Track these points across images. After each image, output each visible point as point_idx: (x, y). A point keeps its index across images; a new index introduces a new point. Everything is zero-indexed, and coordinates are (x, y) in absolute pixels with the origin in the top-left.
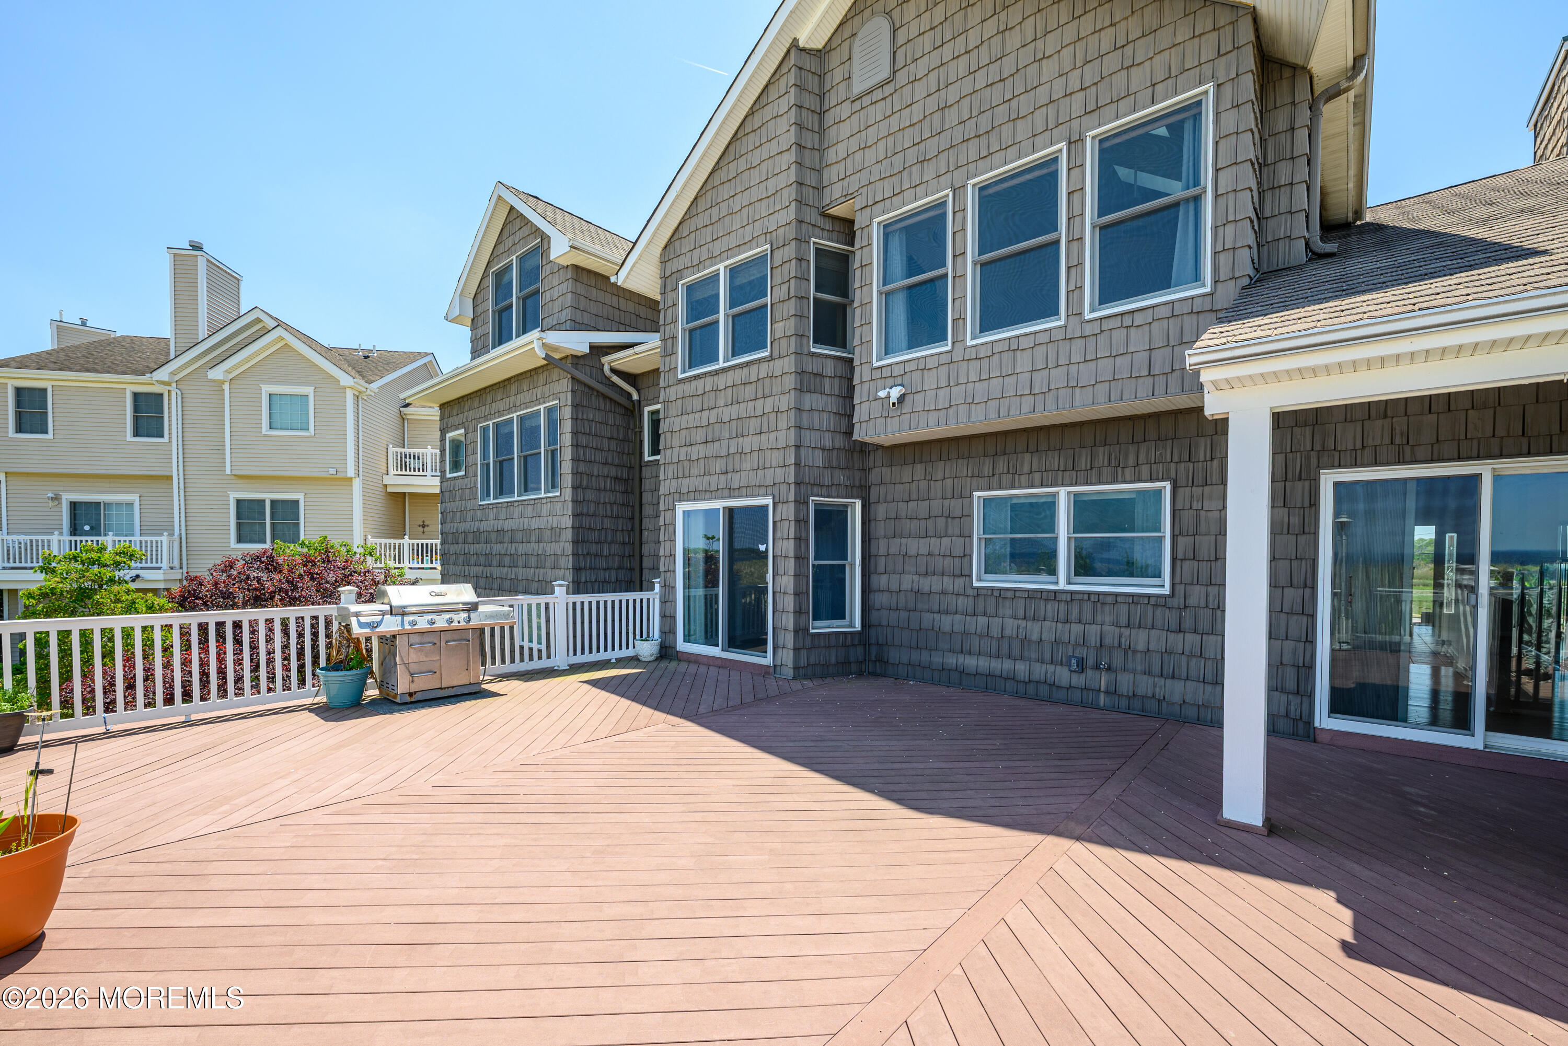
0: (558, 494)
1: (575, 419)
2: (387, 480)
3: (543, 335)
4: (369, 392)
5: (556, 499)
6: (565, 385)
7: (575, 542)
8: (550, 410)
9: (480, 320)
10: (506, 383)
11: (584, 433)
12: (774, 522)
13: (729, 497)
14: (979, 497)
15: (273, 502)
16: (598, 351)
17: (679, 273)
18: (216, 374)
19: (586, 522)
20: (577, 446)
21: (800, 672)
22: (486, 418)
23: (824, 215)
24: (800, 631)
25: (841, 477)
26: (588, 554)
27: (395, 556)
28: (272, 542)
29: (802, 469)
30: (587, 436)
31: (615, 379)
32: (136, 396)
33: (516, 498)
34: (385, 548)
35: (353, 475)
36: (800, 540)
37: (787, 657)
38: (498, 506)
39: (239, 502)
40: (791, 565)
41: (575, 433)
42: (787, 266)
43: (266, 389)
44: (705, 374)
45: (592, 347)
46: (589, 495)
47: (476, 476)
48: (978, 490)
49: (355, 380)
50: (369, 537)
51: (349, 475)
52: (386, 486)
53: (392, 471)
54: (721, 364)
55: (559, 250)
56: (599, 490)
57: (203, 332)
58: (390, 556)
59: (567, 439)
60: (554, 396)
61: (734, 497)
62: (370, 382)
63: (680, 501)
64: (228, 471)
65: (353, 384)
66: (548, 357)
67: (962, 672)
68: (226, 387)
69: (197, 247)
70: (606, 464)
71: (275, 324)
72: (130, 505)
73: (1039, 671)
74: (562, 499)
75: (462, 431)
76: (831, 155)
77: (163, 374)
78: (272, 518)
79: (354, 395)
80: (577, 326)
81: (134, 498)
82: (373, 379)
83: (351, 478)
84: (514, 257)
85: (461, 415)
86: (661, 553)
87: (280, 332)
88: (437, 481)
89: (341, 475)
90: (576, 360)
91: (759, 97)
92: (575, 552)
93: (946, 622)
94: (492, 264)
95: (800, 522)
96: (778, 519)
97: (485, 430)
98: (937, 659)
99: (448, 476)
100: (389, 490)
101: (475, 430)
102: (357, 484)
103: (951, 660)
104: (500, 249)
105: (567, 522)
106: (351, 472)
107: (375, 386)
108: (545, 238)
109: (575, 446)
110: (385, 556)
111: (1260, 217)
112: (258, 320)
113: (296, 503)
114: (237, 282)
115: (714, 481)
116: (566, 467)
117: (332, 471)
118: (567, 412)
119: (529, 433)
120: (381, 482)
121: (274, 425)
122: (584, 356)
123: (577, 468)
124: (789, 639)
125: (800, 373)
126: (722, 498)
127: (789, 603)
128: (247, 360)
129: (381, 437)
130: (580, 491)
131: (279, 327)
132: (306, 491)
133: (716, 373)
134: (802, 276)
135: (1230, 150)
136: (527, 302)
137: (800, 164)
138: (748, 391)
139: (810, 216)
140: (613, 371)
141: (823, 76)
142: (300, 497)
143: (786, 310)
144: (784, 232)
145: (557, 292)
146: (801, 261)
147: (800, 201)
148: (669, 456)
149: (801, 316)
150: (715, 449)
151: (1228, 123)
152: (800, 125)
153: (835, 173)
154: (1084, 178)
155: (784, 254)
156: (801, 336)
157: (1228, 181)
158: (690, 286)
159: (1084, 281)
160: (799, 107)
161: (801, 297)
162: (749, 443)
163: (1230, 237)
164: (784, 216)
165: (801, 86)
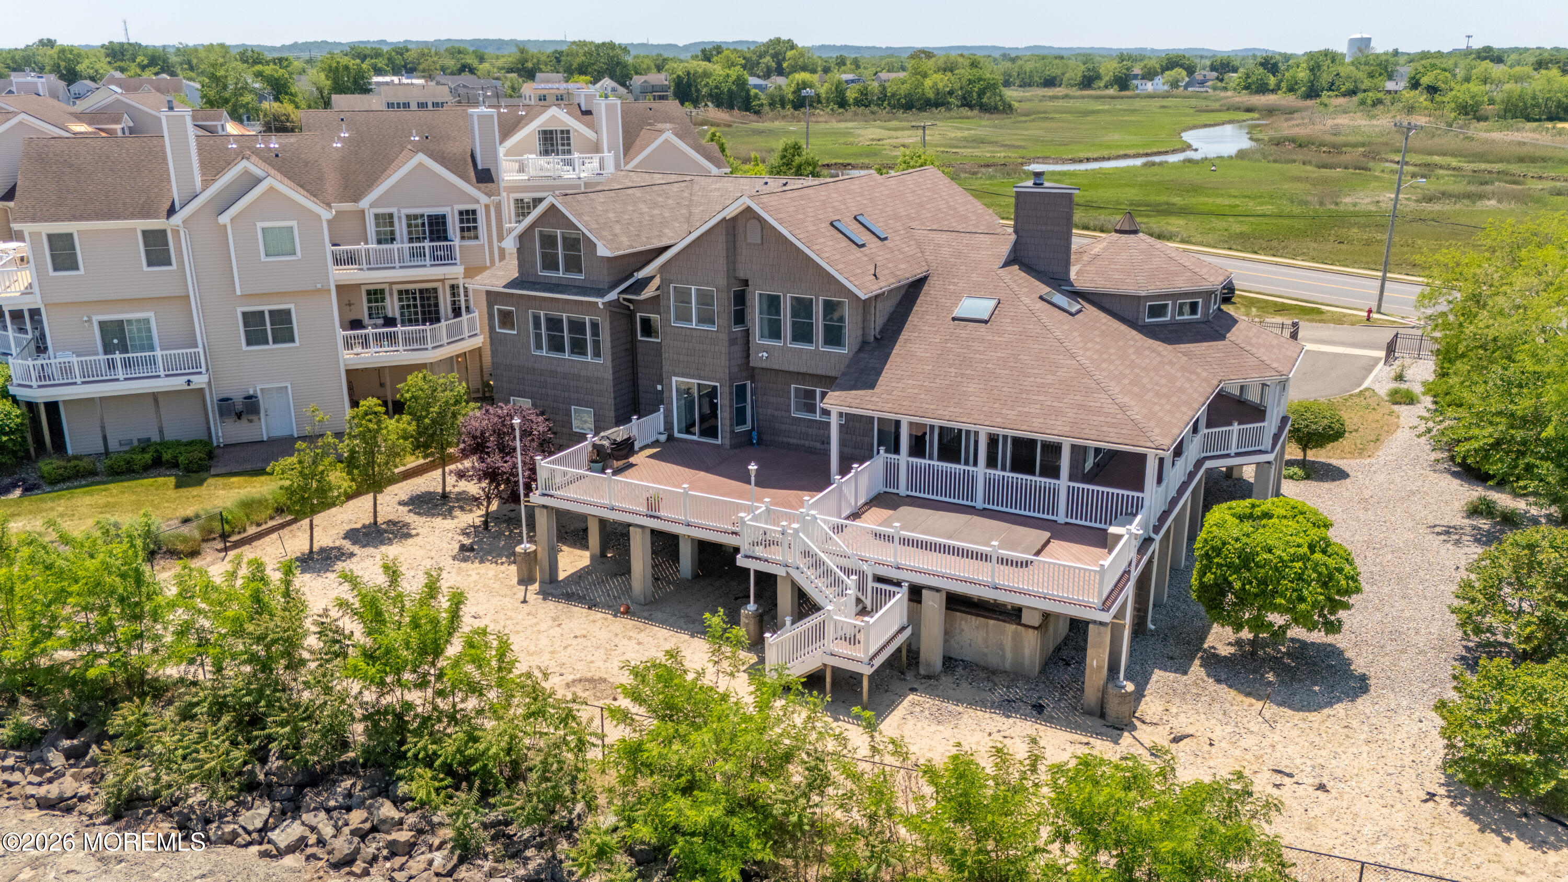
0: (600, 362)
1: (611, 329)
3: (603, 300)
5: (600, 364)
9: (527, 251)
12: (721, 391)
13: (698, 379)
14: (793, 386)
15: (271, 312)
19: (617, 375)
21: (733, 447)
23: (737, 278)
24: (732, 432)
25: (744, 374)
26: (618, 390)
29: (731, 372)
30: (615, 335)
31: (624, 302)
32: (146, 234)
33: (567, 357)
36: (731, 400)
37: (727, 442)
39: (245, 314)
40: (728, 409)
41: (611, 335)
43: (260, 226)
46: (617, 362)
47: (528, 337)
48: (793, 384)
51: (331, 288)
54: (694, 327)
56: (620, 358)
59: (607, 337)
61: (701, 380)
63: (673, 377)
64: (238, 292)
67: (789, 444)
70: (622, 344)
72: (147, 320)
73: (812, 444)
74: (605, 365)
75: (512, 308)
76: (740, 259)
78: (272, 325)
81: (149, 314)
84: (558, 231)
87: (270, 180)
89: (325, 288)
91: (709, 230)
93: (783, 427)
94: (538, 226)
95: (731, 393)
96: (723, 390)
97: (536, 314)
98: (780, 439)
101: (526, 312)
103: (785, 440)
105: (607, 376)
109: (612, 341)
111: (864, 328)
113: (289, 311)
116: (607, 350)
118: (607, 326)
121: (269, 254)
123: (613, 351)
124: (728, 435)
125: (729, 338)
126: (694, 379)
127: (728, 422)
128: (244, 205)
130: (614, 362)
132: (295, 302)
133: (691, 329)
134: (729, 304)
135: (850, 318)
136: (571, 258)
137: (727, 263)
138: (707, 341)
139: (732, 281)
140: (624, 299)
141: (735, 228)
142: (291, 306)
143: (724, 316)
144: (723, 288)
145: (595, 266)
146: (729, 298)
147: (728, 277)
148: (668, 356)
149: (729, 319)
150: (692, 359)
151: (850, 312)
152: (727, 249)
153: (740, 266)
154: (820, 309)
155: (723, 295)
156: (730, 326)
157: (850, 326)
158: (676, 288)
159: (820, 338)
160: (727, 242)
161: (729, 313)
162: (708, 361)
163: (850, 340)
164: (723, 281)
165: (727, 234)
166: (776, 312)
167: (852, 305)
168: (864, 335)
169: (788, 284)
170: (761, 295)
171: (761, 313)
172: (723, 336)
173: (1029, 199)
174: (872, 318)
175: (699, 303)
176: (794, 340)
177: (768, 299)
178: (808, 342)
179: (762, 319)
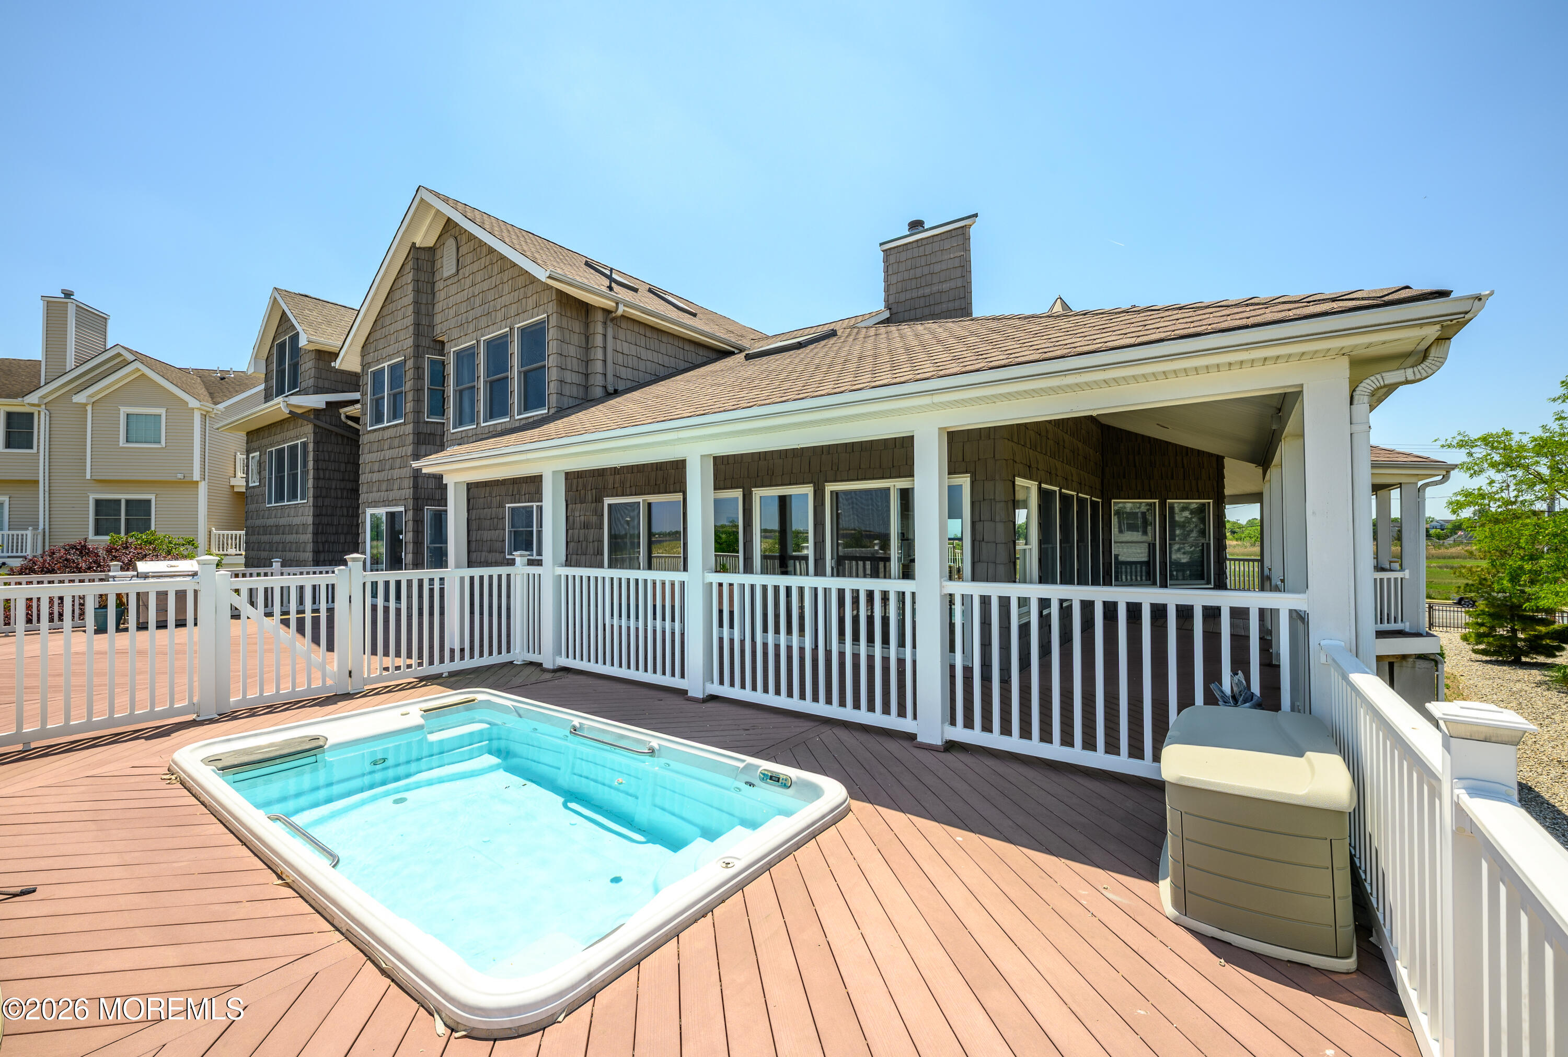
0: (306, 501)
1: (315, 451)
2: (234, 482)
3: (286, 399)
4: (215, 411)
5: (305, 505)
6: (309, 429)
7: (315, 534)
8: (303, 444)
9: (270, 375)
10: (269, 427)
11: (324, 460)
12: (405, 522)
13: (388, 506)
14: (509, 507)
15: (128, 502)
16: (334, 406)
17: (369, 365)
18: (81, 398)
19: (325, 520)
20: (318, 469)
22: (272, 445)
23: (435, 341)
26: (326, 541)
27: (236, 545)
28: (127, 533)
29: (419, 490)
30: (327, 463)
31: (350, 423)
33: (286, 503)
34: (227, 538)
35: (198, 479)
36: (418, 532)
38: (290, 506)
39: (98, 503)
40: (412, 547)
41: (316, 461)
42: (411, 370)
43: (124, 410)
44: (379, 429)
45: (327, 403)
46: (327, 502)
47: (265, 486)
48: (508, 503)
49: (201, 403)
50: (214, 529)
51: (195, 479)
52: (233, 487)
53: (240, 475)
54: (386, 424)
55: (303, 342)
56: (337, 498)
57: (70, 364)
58: (232, 544)
59: (313, 465)
60: (305, 435)
61: (390, 506)
62: (216, 403)
63: (368, 507)
64: (88, 477)
65: (199, 406)
66: (291, 412)
68: (89, 408)
69: (68, 295)
70: (343, 480)
71: (134, 358)
74: (308, 504)
75: (258, 453)
76: (438, 307)
77: (34, 398)
78: (127, 514)
79: (201, 414)
80: (318, 390)
81: (5, 499)
82: (221, 401)
83: (198, 482)
84: (287, 337)
85: (258, 442)
86: (360, 541)
87: (137, 365)
89: (187, 479)
90: (317, 412)
91: (400, 270)
92: (315, 540)
94: (276, 338)
95: (418, 522)
96: (407, 520)
97: (271, 454)
99: (251, 485)
100: (235, 490)
101: (265, 454)
102: (203, 488)
104: (280, 330)
105: (310, 520)
106: (196, 476)
107: (221, 406)
108: (298, 334)
109: (316, 469)
110: (228, 544)
112: (119, 355)
113: (148, 502)
114: (104, 321)
115: (382, 496)
116: (310, 483)
117: (180, 476)
118: (311, 447)
119: (293, 459)
120: (228, 484)
121: (130, 439)
122: (323, 410)
123: (317, 484)
125: (416, 433)
126: (385, 506)
128: (107, 387)
129: (230, 447)
130: (320, 500)
131: (136, 361)
132: (157, 492)
133: (384, 429)
134: (419, 377)
135: (552, 347)
136: (295, 367)
137: (417, 313)
138: (396, 442)
139: (425, 342)
140: (348, 417)
141: (433, 262)
142: (152, 497)
143: (410, 396)
144: (410, 351)
145: (307, 366)
146: (418, 368)
147: (417, 334)
148: (363, 478)
149: (418, 401)
150: (382, 476)
151: (552, 334)
152: (417, 291)
153: (438, 319)
154: (515, 348)
155: (410, 364)
156: (418, 412)
157: (551, 361)
158: (374, 374)
159: (515, 400)
160: (416, 281)
161: (418, 390)
162: (396, 473)
163: (552, 388)
164: (410, 342)
165: (417, 269)
166: (473, 377)
167: (553, 321)
168: (586, 388)
169: (483, 322)
170: (458, 354)
171: (458, 382)
172: (409, 428)
173: (903, 256)
174: (599, 354)
175: (392, 387)
176: (492, 415)
177: (466, 357)
178: (504, 414)
179: (460, 394)
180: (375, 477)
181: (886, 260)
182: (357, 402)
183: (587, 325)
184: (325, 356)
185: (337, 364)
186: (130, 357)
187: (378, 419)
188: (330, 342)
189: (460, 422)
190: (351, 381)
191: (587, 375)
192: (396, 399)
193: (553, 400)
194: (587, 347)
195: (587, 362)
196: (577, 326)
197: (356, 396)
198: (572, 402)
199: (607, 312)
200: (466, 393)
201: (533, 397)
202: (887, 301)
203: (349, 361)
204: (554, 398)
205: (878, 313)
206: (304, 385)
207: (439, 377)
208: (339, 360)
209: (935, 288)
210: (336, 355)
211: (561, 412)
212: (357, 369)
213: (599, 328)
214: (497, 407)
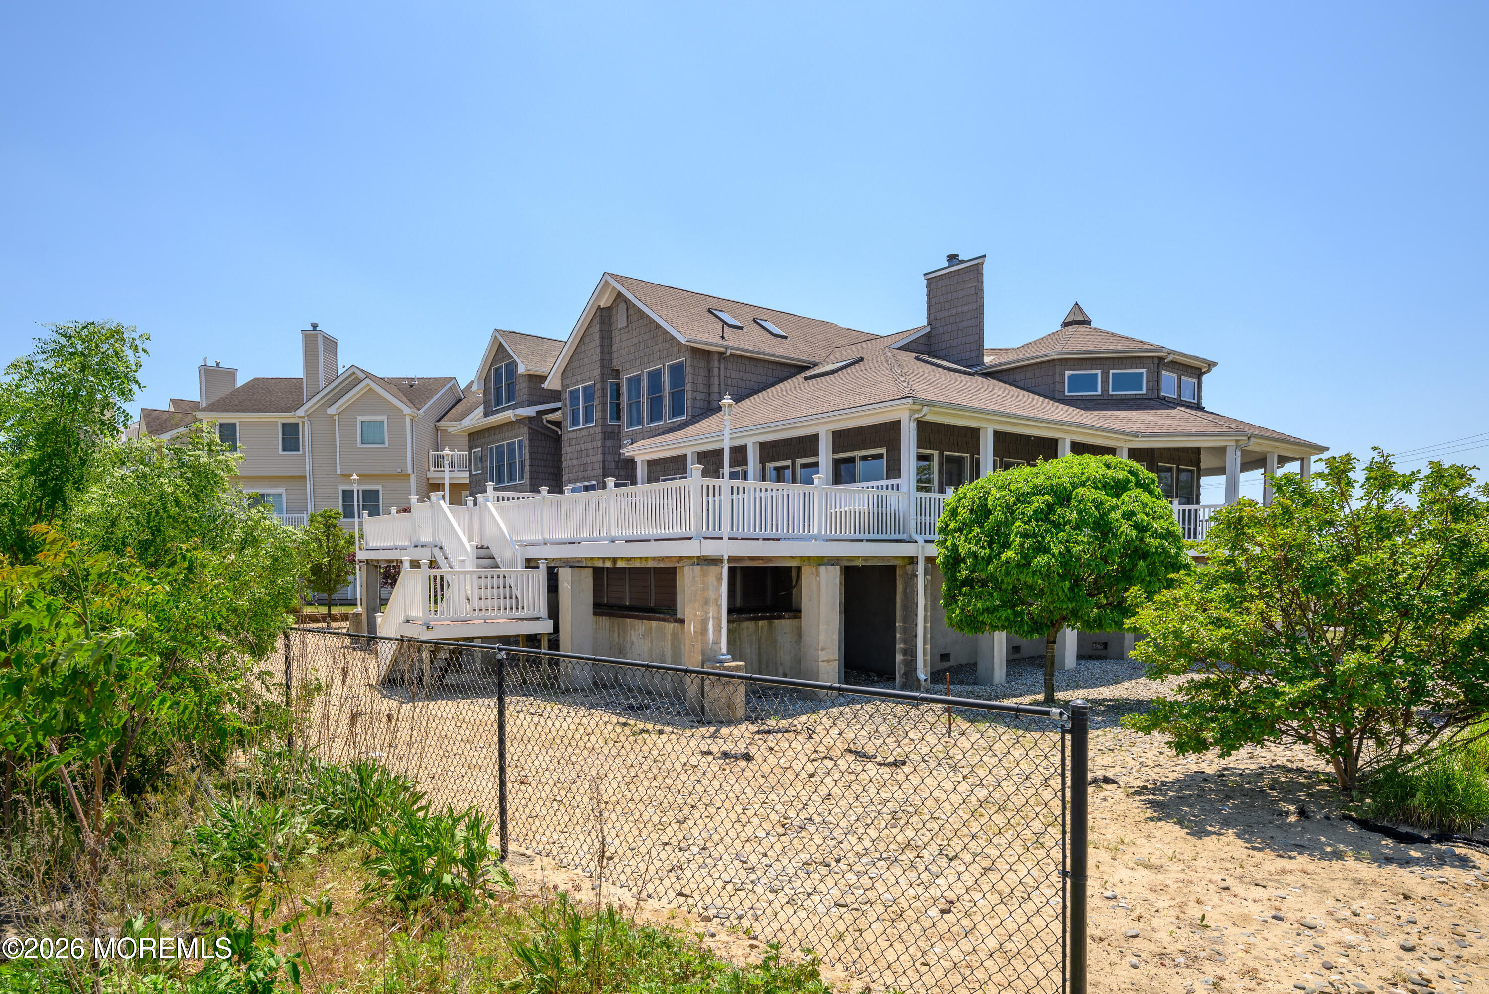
0: (523, 482)
1: (530, 446)
2: (429, 475)
3: (514, 411)
4: (419, 417)
5: (521, 484)
6: (525, 430)
8: (520, 441)
9: (488, 391)
11: (534, 453)
15: (363, 492)
16: (540, 413)
17: (568, 386)
18: (332, 410)
22: (491, 442)
25: (621, 471)
29: (606, 470)
30: (536, 454)
31: (549, 425)
32: (284, 425)
33: (506, 484)
38: (510, 486)
39: (344, 492)
41: (530, 453)
42: (598, 390)
43: (360, 418)
44: (577, 430)
45: (536, 412)
46: (537, 481)
47: (487, 473)
49: (410, 409)
52: (430, 479)
53: (432, 469)
54: (581, 427)
55: (521, 370)
57: (322, 384)
59: (527, 456)
60: (521, 435)
61: (586, 481)
62: (419, 409)
63: (570, 483)
64: (338, 472)
65: (410, 412)
68: (337, 418)
69: (315, 326)
71: (364, 376)
72: (280, 495)
74: (526, 484)
75: (479, 449)
76: (615, 348)
77: (301, 412)
78: (363, 502)
79: (411, 419)
80: (531, 404)
81: (283, 490)
82: (420, 406)
83: (409, 474)
84: (503, 364)
85: (478, 441)
87: (367, 381)
88: (467, 474)
89: (403, 472)
90: (530, 418)
91: (591, 323)
94: (495, 363)
97: (491, 449)
99: (474, 472)
101: (487, 449)
102: (413, 478)
104: (499, 357)
106: (410, 471)
107: (421, 412)
108: (515, 363)
109: (531, 459)
112: (352, 375)
113: (377, 491)
114: (335, 345)
115: (580, 475)
116: (527, 469)
117: (399, 470)
118: (527, 443)
119: (511, 451)
122: (533, 416)
123: (532, 469)
125: (604, 433)
126: (582, 482)
128: (348, 400)
129: (425, 445)
130: (533, 480)
131: (366, 379)
132: (383, 483)
133: (580, 429)
134: (604, 395)
135: (688, 378)
136: (510, 387)
137: (602, 352)
138: (589, 439)
139: (607, 371)
140: (548, 421)
141: (611, 317)
142: (379, 487)
143: (599, 408)
144: (598, 378)
145: (521, 388)
146: (603, 389)
147: (602, 367)
148: (565, 464)
149: (604, 411)
150: (580, 461)
151: (688, 371)
152: (602, 338)
153: (615, 355)
154: (666, 378)
155: (598, 386)
156: (604, 418)
157: (688, 387)
158: (572, 392)
159: (666, 410)
160: (601, 331)
161: (604, 404)
162: (590, 459)
163: (688, 403)
164: (598, 372)
165: (601, 323)
166: (639, 394)
167: (689, 363)
168: (709, 401)
169: (645, 360)
170: (629, 380)
171: (629, 399)
172: (599, 429)
173: (940, 284)
174: (716, 381)
175: (585, 402)
176: (652, 420)
177: (635, 382)
178: (659, 418)
179: (630, 406)
180: (575, 462)
181: (928, 287)
182: (559, 409)
183: (709, 362)
184: (537, 379)
185: (546, 385)
186: (363, 376)
187: (575, 422)
188: (539, 369)
189: (631, 425)
190: (555, 396)
191: (709, 394)
192: (588, 411)
193: (689, 410)
194: (709, 376)
195: (709, 386)
196: (703, 364)
197: (559, 404)
198: (700, 411)
199: (721, 354)
200: (635, 405)
201: (677, 410)
202: (928, 317)
203: (553, 383)
204: (690, 409)
205: (924, 327)
206: (520, 399)
207: (618, 394)
208: (547, 383)
209: (960, 310)
210: (544, 378)
211: (695, 419)
212: (559, 388)
213: (716, 364)
214: (655, 415)
